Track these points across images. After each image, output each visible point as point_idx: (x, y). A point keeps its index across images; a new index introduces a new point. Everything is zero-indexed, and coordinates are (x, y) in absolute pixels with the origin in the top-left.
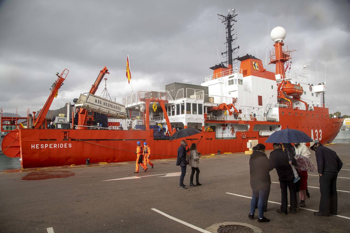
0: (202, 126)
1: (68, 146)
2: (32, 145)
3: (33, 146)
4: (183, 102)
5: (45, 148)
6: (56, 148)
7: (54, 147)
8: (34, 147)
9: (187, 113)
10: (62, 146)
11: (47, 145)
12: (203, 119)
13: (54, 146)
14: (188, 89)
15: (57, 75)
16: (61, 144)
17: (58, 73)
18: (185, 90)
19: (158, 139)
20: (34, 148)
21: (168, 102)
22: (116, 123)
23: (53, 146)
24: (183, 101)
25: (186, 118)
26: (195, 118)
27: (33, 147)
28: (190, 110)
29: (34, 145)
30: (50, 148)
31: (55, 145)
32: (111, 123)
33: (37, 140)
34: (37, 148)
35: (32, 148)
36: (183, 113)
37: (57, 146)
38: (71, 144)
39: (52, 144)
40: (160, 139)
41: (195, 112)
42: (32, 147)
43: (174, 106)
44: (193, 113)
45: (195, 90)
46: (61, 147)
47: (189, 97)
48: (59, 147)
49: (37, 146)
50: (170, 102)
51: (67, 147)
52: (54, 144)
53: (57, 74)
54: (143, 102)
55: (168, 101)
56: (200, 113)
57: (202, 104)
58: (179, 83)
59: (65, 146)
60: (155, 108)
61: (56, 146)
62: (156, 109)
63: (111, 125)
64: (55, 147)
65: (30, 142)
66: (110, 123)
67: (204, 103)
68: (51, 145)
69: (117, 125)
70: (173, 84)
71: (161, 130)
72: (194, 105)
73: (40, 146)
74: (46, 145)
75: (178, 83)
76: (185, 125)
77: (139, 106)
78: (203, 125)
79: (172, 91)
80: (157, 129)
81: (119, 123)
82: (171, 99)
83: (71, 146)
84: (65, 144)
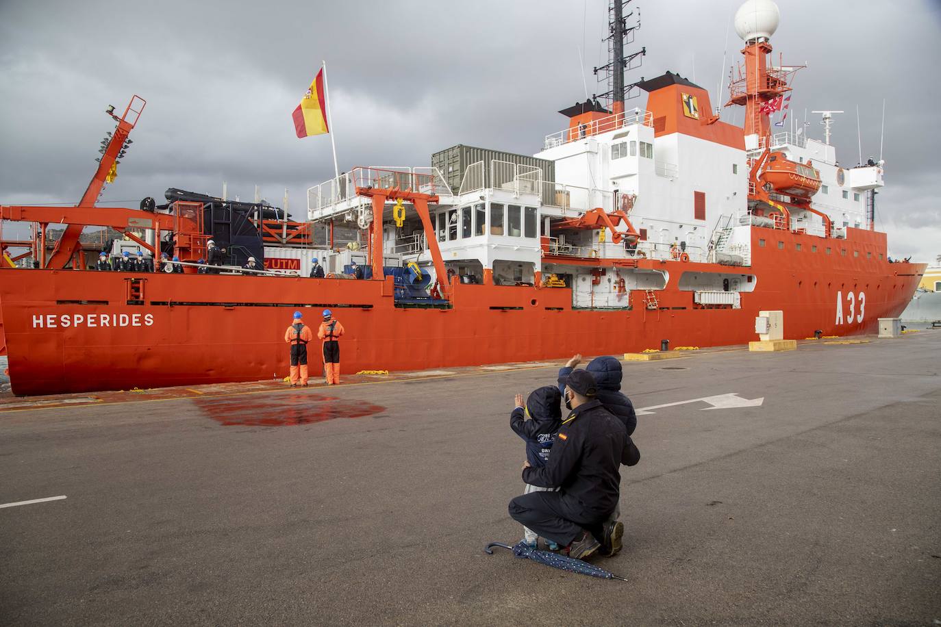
0: (536, 271)
1: (142, 320)
2: (34, 317)
3: (37, 321)
4: (482, 202)
5: (76, 325)
6: (108, 325)
7: (102, 325)
8: (41, 321)
9: (492, 233)
10: (124, 322)
11: (79, 319)
12: (537, 250)
13: (102, 322)
14: (495, 163)
15: (111, 112)
16: (121, 316)
17: (114, 108)
18: (487, 165)
19: (406, 306)
20: (42, 326)
21: (437, 201)
22: (290, 262)
23: (97, 320)
24: (482, 198)
25: (489, 246)
26: (516, 248)
27: (38, 324)
28: (501, 226)
29: (41, 317)
30: (89, 325)
31: (105, 318)
32: (276, 260)
33: (49, 303)
34: (49, 326)
35: (35, 326)
36: (480, 231)
37: (111, 322)
38: (152, 317)
39: (95, 316)
40: (413, 306)
41: (515, 231)
42: (35, 321)
43: (455, 211)
44: (510, 234)
45: (516, 168)
46: (121, 324)
47: (500, 186)
48: (115, 325)
49: (49, 321)
50: (444, 200)
51: (140, 325)
52: (102, 316)
53: (110, 109)
54: (366, 200)
55: (437, 197)
56: (530, 233)
57: (536, 209)
58: (471, 148)
59: (134, 320)
60: (400, 216)
61: (106, 322)
62: (403, 218)
63: (276, 265)
64: (104, 324)
65: (30, 307)
66: (273, 261)
67: (542, 204)
68: (91, 318)
69: (292, 268)
70: (453, 148)
71: (416, 280)
72: (514, 210)
73: (58, 321)
74: (76, 316)
75: (466, 147)
76: (486, 268)
77: (354, 211)
78: (538, 268)
79: (451, 169)
80: (406, 277)
81: (298, 261)
82: (447, 192)
83: (152, 321)
84: (134, 316)
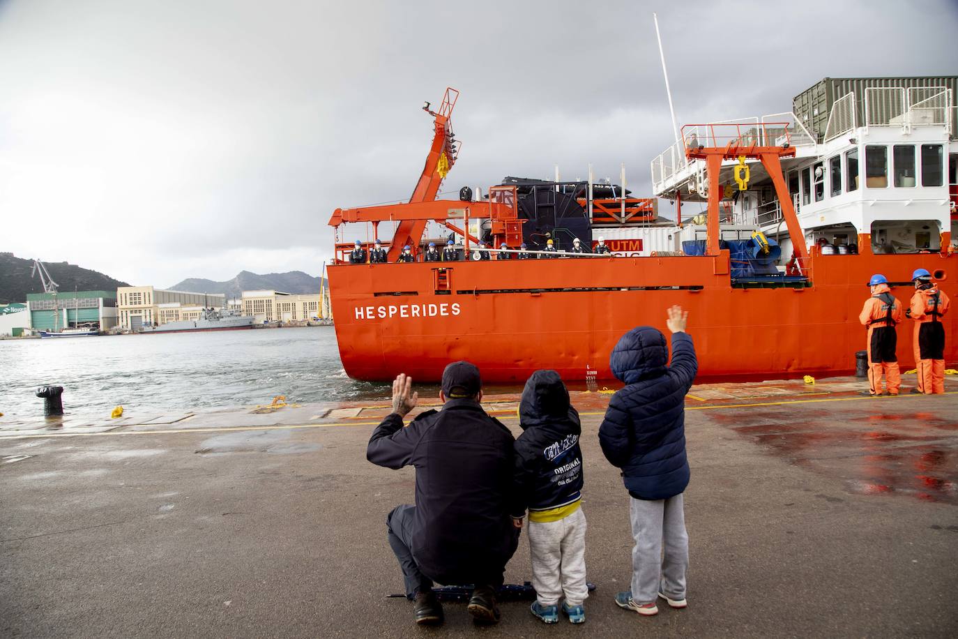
0: (942, 231)
1: (449, 309)
2: (356, 309)
3: (359, 313)
4: (853, 146)
5: (391, 316)
6: (418, 315)
8: (362, 313)
9: (869, 186)
10: (433, 312)
11: (393, 310)
12: (943, 202)
13: (413, 312)
15: (426, 109)
16: (430, 306)
17: (429, 104)
18: (859, 97)
19: (747, 286)
20: (363, 317)
21: (793, 154)
22: (631, 242)
23: (409, 311)
24: (852, 141)
25: (864, 203)
26: (907, 203)
27: (360, 316)
28: (883, 175)
29: (362, 309)
30: (402, 316)
31: (415, 309)
32: (615, 242)
33: (368, 296)
34: (369, 317)
35: (357, 317)
36: (853, 186)
37: (421, 312)
38: (458, 306)
39: (407, 306)
40: (758, 286)
41: (907, 180)
42: (357, 313)
43: (820, 164)
44: (898, 183)
45: (905, 93)
46: (431, 314)
47: (887, 122)
48: (425, 315)
49: (368, 313)
50: (803, 151)
51: (447, 314)
52: (413, 306)
53: (426, 105)
54: (701, 164)
55: (794, 148)
56: (931, 179)
57: (941, 146)
58: (842, 80)
59: (442, 310)
60: (743, 177)
61: (417, 312)
62: (747, 179)
63: (616, 247)
64: (415, 314)
65: (353, 300)
66: (613, 243)
67: (951, 138)
68: (404, 309)
69: (634, 248)
70: (817, 85)
71: (761, 253)
72: (904, 153)
73: (375, 313)
74: (391, 307)
75: (836, 80)
76: (862, 232)
77: (693, 179)
78: (946, 227)
79: (816, 112)
80: (749, 251)
81: (640, 241)
82: (810, 141)
83: (459, 311)
84: (442, 305)
